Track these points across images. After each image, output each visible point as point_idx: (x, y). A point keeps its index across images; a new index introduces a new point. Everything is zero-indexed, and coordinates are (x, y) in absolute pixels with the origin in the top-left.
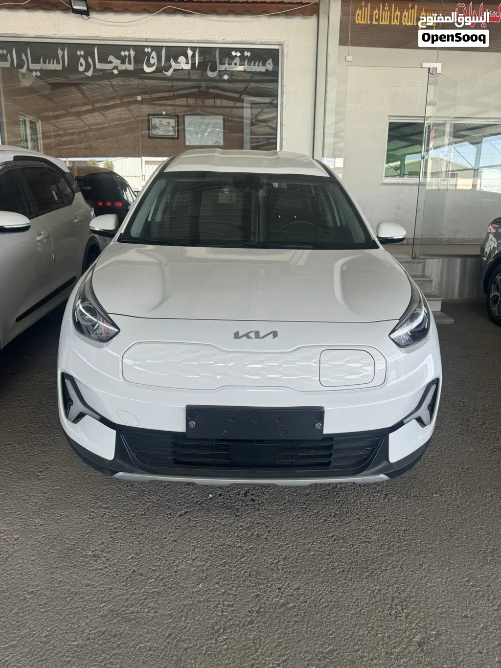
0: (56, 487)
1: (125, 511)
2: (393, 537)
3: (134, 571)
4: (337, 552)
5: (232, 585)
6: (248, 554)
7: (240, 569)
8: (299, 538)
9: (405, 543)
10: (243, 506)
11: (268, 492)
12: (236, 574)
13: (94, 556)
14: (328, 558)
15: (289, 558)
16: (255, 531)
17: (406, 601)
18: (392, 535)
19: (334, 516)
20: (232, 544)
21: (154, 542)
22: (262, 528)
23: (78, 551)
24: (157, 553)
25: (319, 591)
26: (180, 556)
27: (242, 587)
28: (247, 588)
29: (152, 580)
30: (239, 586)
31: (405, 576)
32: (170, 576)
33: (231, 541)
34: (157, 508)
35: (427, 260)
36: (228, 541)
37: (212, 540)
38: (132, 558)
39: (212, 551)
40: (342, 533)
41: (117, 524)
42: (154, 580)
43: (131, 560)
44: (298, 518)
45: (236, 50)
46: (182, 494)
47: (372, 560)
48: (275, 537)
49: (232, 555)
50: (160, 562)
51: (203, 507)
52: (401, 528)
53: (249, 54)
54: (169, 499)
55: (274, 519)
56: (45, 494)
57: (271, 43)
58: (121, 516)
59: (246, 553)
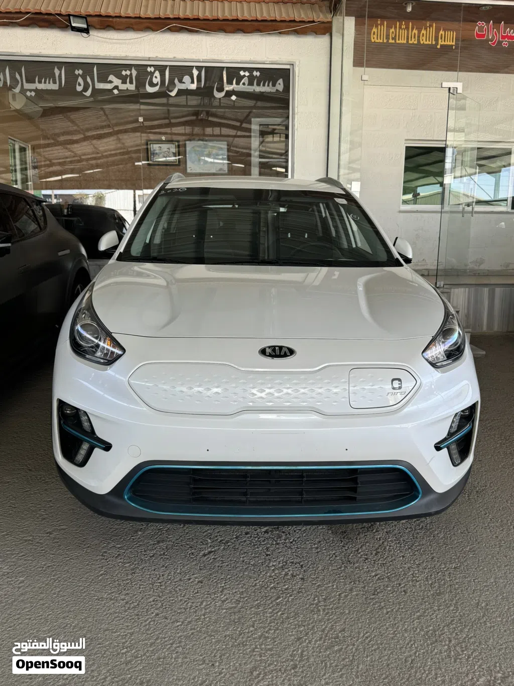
0: (62, 527)
1: (141, 552)
2: (443, 576)
3: (157, 614)
4: (382, 592)
5: (269, 627)
6: (284, 595)
7: (276, 611)
8: (339, 577)
9: (456, 581)
10: (273, 544)
11: (300, 530)
12: (272, 616)
13: (111, 599)
14: (373, 598)
15: (330, 599)
16: (289, 571)
17: (465, 642)
18: (442, 573)
19: (376, 554)
20: (265, 585)
21: (177, 583)
22: (296, 568)
23: (93, 594)
24: (181, 594)
25: (367, 633)
26: (207, 597)
27: (280, 630)
28: (286, 631)
29: (178, 624)
30: (277, 629)
31: (461, 616)
32: (198, 619)
33: (263, 582)
34: (177, 548)
35: (452, 290)
36: (260, 581)
37: (242, 581)
38: (153, 601)
39: (243, 592)
40: (386, 572)
41: (134, 565)
42: (180, 623)
43: (152, 603)
44: (336, 556)
45: (245, 69)
46: (204, 533)
47: (423, 599)
48: (313, 577)
49: (265, 596)
50: (185, 604)
51: (229, 546)
52: (451, 566)
53: (258, 74)
54: (190, 539)
55: (309, 558)
56: (51, 534)
57: (281, 63)
58: (137, 556)
59: (281, 594)
